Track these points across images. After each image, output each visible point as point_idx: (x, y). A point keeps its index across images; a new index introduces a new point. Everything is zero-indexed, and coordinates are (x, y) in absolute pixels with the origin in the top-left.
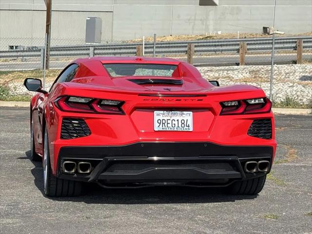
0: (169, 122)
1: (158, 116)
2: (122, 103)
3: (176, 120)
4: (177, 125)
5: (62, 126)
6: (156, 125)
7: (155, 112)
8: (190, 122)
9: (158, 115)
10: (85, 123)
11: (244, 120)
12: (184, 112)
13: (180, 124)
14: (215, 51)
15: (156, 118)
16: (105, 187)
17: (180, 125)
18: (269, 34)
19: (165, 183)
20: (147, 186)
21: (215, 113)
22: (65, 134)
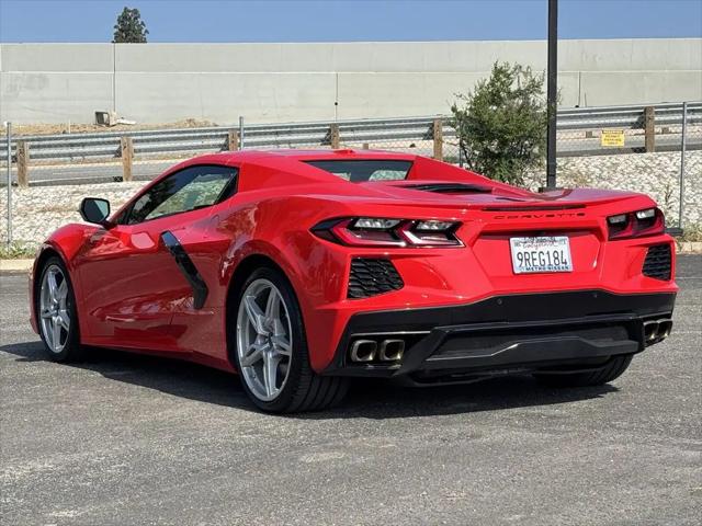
0: (536, 256)
1: (519, 246)
2: (456, 226)
3: (545, 252)
4: (547, 263)
5: (351, 274)
6: (517, 263)
7: (512, 239)
8: (567, 256)
9: (517, 244)
10: (393, 266)
11: (639, 249)
12: (557, 238)
13: (552, 259)
14: (70, 155)
15: (515, 250)
16: (417, 384)
17: (552, 263)
18: (108, 125)
19: (505, 372)
20: (480, 379)
21: (601, 238)
22: (356, 289)
